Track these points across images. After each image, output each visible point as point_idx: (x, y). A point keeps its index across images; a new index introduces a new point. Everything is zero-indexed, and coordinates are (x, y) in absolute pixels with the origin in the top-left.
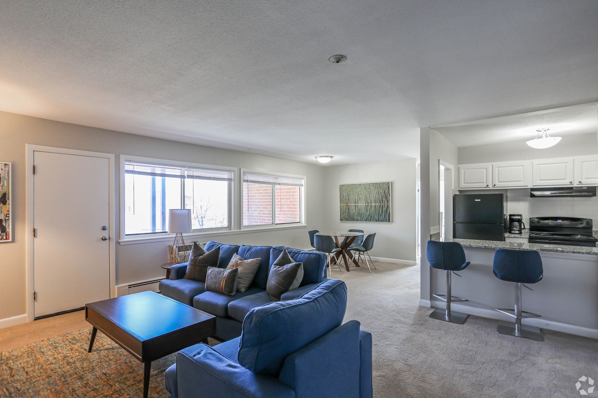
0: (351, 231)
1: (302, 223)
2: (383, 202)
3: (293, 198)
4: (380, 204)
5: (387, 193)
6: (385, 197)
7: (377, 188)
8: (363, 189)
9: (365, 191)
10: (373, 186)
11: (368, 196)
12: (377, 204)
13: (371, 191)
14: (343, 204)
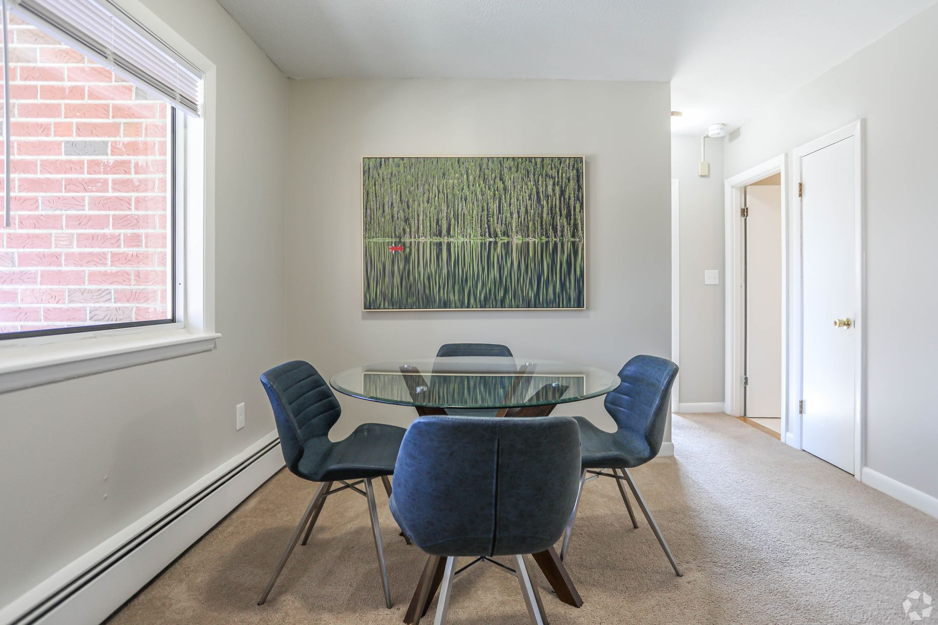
0: (448, 351)
1: (186, 326)
2: (555, 230)
3: (121, 185)
4: (544, 240)
5: (572, 199)
6: (564, 212)
7: (531, 176)
8: (471, 178)
9: (482, 185)
10: (513, 169)
11: (494, 207)
12: (531, 240)
13: (505, 189)
14: (381, 240)
